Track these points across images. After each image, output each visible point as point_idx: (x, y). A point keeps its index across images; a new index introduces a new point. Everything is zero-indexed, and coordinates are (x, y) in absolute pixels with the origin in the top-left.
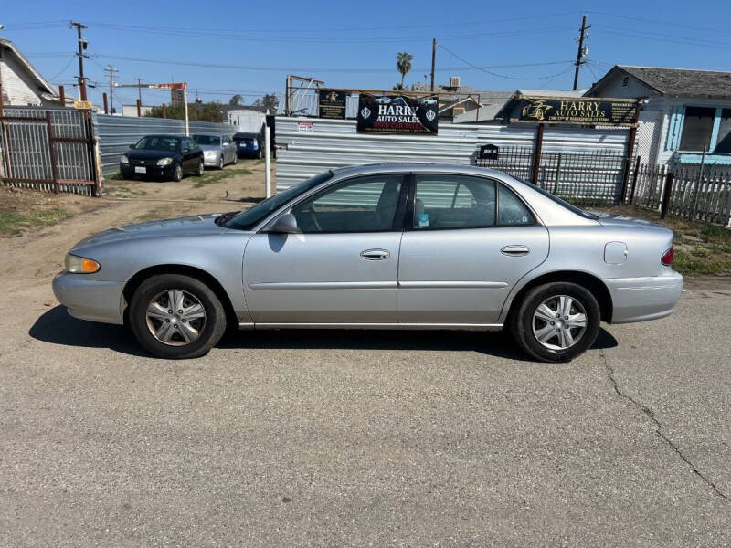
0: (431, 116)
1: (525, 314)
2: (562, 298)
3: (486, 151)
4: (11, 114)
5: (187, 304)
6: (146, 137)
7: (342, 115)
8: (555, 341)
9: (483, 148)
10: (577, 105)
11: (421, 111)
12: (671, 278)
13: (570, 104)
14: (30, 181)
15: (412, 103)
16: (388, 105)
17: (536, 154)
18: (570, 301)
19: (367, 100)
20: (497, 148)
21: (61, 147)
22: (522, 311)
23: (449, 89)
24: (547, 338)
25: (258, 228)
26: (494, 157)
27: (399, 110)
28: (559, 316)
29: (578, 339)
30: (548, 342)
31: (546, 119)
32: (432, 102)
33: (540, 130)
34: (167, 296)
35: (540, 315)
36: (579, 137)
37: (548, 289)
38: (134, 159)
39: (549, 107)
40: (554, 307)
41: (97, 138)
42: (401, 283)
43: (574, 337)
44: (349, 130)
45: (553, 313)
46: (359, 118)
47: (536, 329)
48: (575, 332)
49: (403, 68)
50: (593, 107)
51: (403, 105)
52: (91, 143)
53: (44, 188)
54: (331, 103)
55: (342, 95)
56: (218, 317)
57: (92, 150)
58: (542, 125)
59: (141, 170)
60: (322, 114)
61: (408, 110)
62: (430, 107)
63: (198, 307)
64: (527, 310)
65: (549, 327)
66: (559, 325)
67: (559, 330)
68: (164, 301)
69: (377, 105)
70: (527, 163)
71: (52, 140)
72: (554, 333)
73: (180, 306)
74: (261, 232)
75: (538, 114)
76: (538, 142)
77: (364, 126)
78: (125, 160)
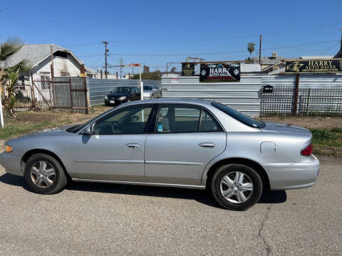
0: (236, 72)
1: (215, 181)
2: (237, 173)
3: (266, 89)
4: (57, 80)
5: (47, 168)
6: (117, 88)
7: (193, 74)
8: (234, 197)
9: (265, 87)
10: (319, 63)
11: (231, 70)
12: (310, 163)
13: (314, 63)
14: (63, 108)
15: (227, 67)
16: (215, 69)
17: (296, 90)
18: (242, 175)
19: (204, 67)
20: (272, 87)
21: (74, 93)
22: (214, 180)
23: (272, 58)
24: (230, 195)
25: (79, 132)
26: (271, 91)
27: (220, 70)
28: (235, 183)
29: (249, 197)
30: (231, 198)
31: (300, 71)
32: (237, 65)
33: (297, 77)
34: (39, 163)
35: (224, 182)
36: (321, 80)
37: (228, 168)
38: (110, 97)
39: (302, 65)
40: (232, 178)
41: (88, 89)
42: (146, 161)
43: (246, 196)
44: (196, 81)
45: (232, 182)
46: (201, 75)
47: (224, 190)
48: (246, 193)
49: (251, 50)
50: (328, 63)
51: (222, 68)
52: (86, 91)
53: (68, 110)
54: (187, 69)
55: (193, 65)
56: (61, 175)
57: (86, 94)
58: (298, 74)
59: (112, 102)
60: (183, 74)
61: (225, 70)
62: (236, 68)
63: (52, 170)
64: (217, 178)
65: (230, 189)
66: (236, 189)
67: (236, 192)
68: (38, 166)
69: (209, 68)
70: (291, 94)
71: (71, 90)
72: (233, 193)
73: (44, 169)
74: (80, 134)
75: (295, 68)
76: (296, 83)
77: (203, 79)
78: (106, 98)
